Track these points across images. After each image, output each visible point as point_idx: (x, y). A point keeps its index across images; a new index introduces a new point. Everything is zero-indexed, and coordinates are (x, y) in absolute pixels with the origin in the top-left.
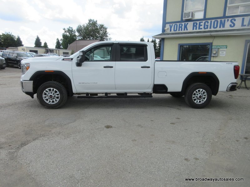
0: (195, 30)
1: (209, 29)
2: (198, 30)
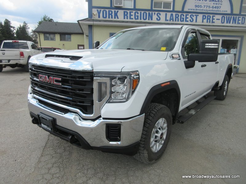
0: (126, 20)
1: (139, 20)
2: (129, 20)
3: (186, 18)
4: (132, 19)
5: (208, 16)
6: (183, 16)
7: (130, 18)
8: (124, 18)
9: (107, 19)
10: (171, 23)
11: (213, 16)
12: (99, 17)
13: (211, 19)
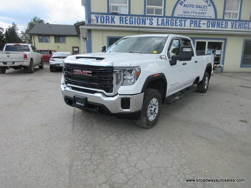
0: (122, 25)
1: (133, 25)
2: (124, 25)
3: (176, 23)
4: (128, 23)
5: (195, 21)
6: (173, 21)
7: (126, 23)
8: (120, 23)
9: (105, 24)
10: (163, 28)
11: (199, 21)
12: (97, 22)
13: (198, 24)
